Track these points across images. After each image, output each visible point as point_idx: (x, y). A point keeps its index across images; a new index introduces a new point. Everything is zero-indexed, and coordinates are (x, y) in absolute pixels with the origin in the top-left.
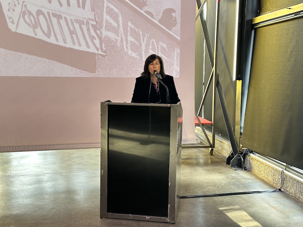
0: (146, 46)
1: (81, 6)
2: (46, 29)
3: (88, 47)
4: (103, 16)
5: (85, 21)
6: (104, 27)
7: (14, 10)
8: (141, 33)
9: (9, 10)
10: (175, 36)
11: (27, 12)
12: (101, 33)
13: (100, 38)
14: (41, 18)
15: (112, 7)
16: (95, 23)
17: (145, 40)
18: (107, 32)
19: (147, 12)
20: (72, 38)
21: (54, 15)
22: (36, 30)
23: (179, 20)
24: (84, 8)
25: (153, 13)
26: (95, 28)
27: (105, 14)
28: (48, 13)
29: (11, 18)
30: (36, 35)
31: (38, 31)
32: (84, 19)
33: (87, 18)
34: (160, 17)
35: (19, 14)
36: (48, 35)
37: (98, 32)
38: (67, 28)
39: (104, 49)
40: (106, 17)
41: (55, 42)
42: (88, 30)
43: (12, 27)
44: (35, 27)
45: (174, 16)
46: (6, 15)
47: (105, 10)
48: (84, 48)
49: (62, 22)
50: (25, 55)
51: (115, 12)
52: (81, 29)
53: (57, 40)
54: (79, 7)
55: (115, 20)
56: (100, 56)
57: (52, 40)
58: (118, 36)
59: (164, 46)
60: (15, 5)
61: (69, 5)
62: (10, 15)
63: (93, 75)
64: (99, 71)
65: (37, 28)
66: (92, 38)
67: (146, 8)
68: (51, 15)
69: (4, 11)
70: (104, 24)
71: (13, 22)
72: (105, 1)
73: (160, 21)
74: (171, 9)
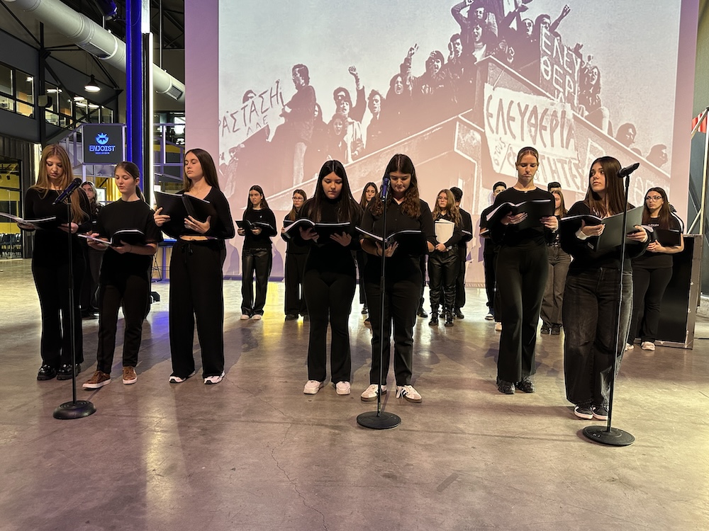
1: (565, 146)
3: (569, 186)
4: (585, 154)
5: (568, 160)
6: (586, 166)
7: (500, 153)
9: (495, 153)
10: (664, 173)
11: (512, 154)
12: (583, 171)
13: (582, 177)
15: (597, 146)
16: (577, 162)
19: (633, 149)
23: (670, 157)
24: (567, 147)
25: (641, 150)
26: (577, 167)
27: (588, 153)
29: (496, 160)
32: (566, 158)
33: (569, 157)
34: (648, 154)
35: (504, 156)
37: (580, 170)
38: (549, 168)
40: (589, 156)
42: (570, 169)
43: (497, 169)
45: (664, 152)
46: (492, 158)
47: (589, 149)
51: (599, 151)
52: (563, 168)
54: (563, 147)
56: (579, 195)
60: (502, 148)
61: (553, 146)
62: (496, 157)
66: (574, 177)
67: (633, 146)
69: (491, 154)
71: (498, 164)
72: (589, 140)
73: (647, 158)
74: (662, 145)
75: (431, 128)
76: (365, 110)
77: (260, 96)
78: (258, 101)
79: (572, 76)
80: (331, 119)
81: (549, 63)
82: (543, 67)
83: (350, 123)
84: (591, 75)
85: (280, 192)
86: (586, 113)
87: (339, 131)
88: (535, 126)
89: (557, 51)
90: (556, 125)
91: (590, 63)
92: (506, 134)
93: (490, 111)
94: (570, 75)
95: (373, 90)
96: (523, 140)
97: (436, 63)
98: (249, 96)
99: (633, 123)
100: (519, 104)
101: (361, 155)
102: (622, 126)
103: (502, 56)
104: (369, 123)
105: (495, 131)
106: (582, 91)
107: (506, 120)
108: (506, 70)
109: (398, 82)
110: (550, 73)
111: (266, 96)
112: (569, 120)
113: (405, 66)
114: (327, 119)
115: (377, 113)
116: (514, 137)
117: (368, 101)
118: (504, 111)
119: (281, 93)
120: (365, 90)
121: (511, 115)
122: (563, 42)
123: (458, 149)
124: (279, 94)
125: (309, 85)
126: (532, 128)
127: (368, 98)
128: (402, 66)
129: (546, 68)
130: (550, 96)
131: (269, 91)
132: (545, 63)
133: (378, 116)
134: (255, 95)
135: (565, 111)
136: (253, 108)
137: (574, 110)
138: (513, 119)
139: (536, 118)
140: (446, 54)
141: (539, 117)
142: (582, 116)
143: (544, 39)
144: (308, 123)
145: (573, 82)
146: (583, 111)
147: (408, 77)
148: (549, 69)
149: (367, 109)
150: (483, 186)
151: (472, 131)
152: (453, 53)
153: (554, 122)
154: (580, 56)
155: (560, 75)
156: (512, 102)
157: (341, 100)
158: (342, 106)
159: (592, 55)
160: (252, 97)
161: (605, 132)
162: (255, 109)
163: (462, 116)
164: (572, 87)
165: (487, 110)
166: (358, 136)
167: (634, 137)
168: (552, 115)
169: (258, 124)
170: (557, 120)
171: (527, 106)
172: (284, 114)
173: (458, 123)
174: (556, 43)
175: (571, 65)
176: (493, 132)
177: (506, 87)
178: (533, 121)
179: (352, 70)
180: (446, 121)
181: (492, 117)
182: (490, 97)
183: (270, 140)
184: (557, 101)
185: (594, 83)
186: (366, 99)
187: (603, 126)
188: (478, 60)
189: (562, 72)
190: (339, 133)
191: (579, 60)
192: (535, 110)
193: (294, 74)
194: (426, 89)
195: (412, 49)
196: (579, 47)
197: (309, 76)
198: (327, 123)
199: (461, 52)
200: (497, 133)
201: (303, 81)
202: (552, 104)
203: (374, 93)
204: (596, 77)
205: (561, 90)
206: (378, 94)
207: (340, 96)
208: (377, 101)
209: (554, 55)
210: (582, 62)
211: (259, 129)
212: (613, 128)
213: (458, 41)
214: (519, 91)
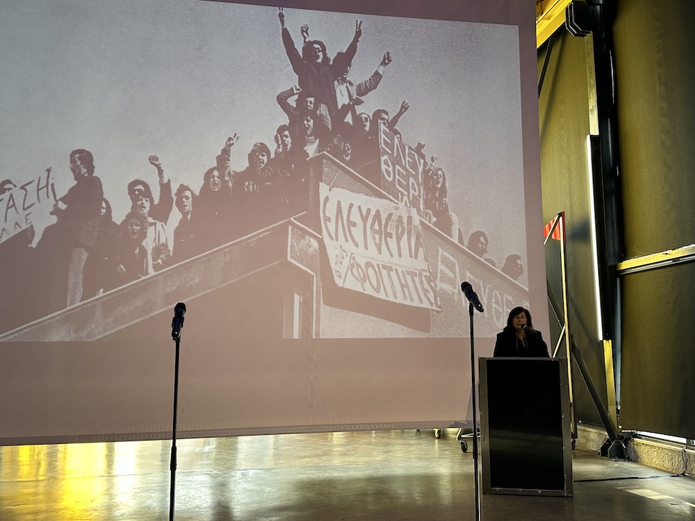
0: (487, 299)
1: (413, 256)
2: (375, 283)
3: (421, 302)
4: (437, 266)
5: (418, 272)
6: (439, 278)
7: (341, 263)
8: (481, 284)
9: (336, 263)
10: (522, 286)
11: (355, 265)
12: (436, 285)
13: (434, 291)
14: (370, 270)
15: (448, 255)
16: (428, 274)
17: (487, 292)
18: (443, 284)
19: (487, 260)
20: (403, 292)
21: (384, 267)
22: (365, 285)
23: (525, 268)
24: (416, 258)
25: (495, 261)
26: (429, 280)
27: (439, 263)
28: (378, 265)
29: (338, 271)
30: (364, 290)
31: (367, 285)
32: (416, 270)
33: (419, 268)
34: (503, 265)
35: (347, 267)
36: (378, 290)
37: (432, 284)
38: (398, 281)
39: (439, 303)
40: (441, 267)
41: (385, 298)
42: (421, 282)
43: (339, 282)
44: (363, 281)
45: (520, 263)
46: (333, 269)
47: (440, 259)
48: (416, 303)
49: (393, 274)
50: (352, 313)
51: (451, 261)
52: (414, 282)
53: (387, 295)
54: (411, 257)
55: (451, 271)
56: (434, 312)
57: (382, 296)
58: (455, 288)
59: (510, 298)
60: (343, 258)
61: (400, 255)
62: (337, 268)
63: (427, 335)
64: (433, 331)
65: (366, 282)
66: (426, 291)
67: (486, 255)
68: (381, 267)
69: (331, 265)
70: (439, 275)
71: (340, 277)
72: (440, 249)
73: (502, 270)
74: (516, 255)
75: (258, 232)
76: (171, 208)
77: (23, 188)
78: (18, 195)
79: (416, 177)
80: (124, 218)
81: (390, 162)
82: (383, 167)
83: (151, 224)
84: (435, 177)
85: (47, 315)
86: (434, 219)
87: (136, 233)
88: (379, 232)
89: (398, 150)
90: (403, 233)
91: (434, 164)
92: (347, 241)
93: (327, 215)
94: (413, 176)
95: (182, 185)
96: (366, 248)
97: (260, 157)
98: (5, 187)
99: (484, 231)
100: (359, 207)
101: (166, 264)
102: (473, 234)
103: (339, 153)
104: (178, 224)
105: (334, 237)
106: (427, 194)
107: (346, 225)
108: (343, 169)
109: (214, 177)
110: (392, 174)
111: (32, 189)
112: (416, 227)
113: (224, 158)
114: (118, 217)
115: (188, 213)
116: (357, 245)
117: (175, 198)
118: (343, 215)
119: (53, 185)
120: (171, 184)
121: (351, 220)
122: (404, 140)
123: (292, 257)
124: (50, 187)
125: (94, 175)
126: (376, 235)
127: (176, 194)
128: (218, 158)
129: (387, 168)
130: (393, 199)
131: (36, 182)
132: (386, 162)
133: (189, 216)
134: (15, 186)
135: (411, 217)
136: (11, 203)
137: (420, 216)
138: (354, 225)
139: (380, 224)
140: (272, 147)
141: (383, 223)
142: (430, 222)
143: (383, 136)
144: (91, 223)
145: (418, 185)
146: (430, 216)
147: (227, 171)
148: (391, 169)
149: (175, 208)
150: (324, 303)
151: (307, 237)
152: (281, 146)
153: (400, 229)
154: (423, 156)
155: (403, 177)
156: (351, 205)
157: (139, 195)
158: (139, 203)
159: (435, 156)
160: (9, 189)
161: (455, 240)
162: (14, 205)
163: (295, 219)
164: (417, 190)
165: (324, 213)
166: (163, 240)
167: (486, 246)
168: (397, 221)
169: (17, 224)
170: (403, 227)
171: (369, 210)
172: (56, 211)
173: (290, 227)
174: (396, 141)
175: (414, 167)
176: (332, 239)
177: (344, 188)
178: (376, 227)
179: (153, 160)
180: (276, 225)
181: (330, 221)
182: (327, 199)
183: (34, 245)
184: (401, 205)
185: (439, 186)
186: (173, 195)
187: (453, 235)
188: (311, 156)
189: (404, 173)
190: (136, 236)
191: (422, 161)
192: (378, 213)
193: (73, 161)
194: (250, 186)
195: (230, 139)
196: (420, 146)
197: (95, 163)
198: (119, 224)
199: (290, 146)
200: (337, 240)
201: (85, 170)
202: (397, 209)
203: (183, 188)
204: (442, 179)
205: (405, 192)
206: (189, 189)
207: (137, 190)
208: (187, 198)
209: (395, 154)
210: (425, 163)
211: (19, 230)
212: (463, 236)
213: (287, 133)
214: (359, 193)
